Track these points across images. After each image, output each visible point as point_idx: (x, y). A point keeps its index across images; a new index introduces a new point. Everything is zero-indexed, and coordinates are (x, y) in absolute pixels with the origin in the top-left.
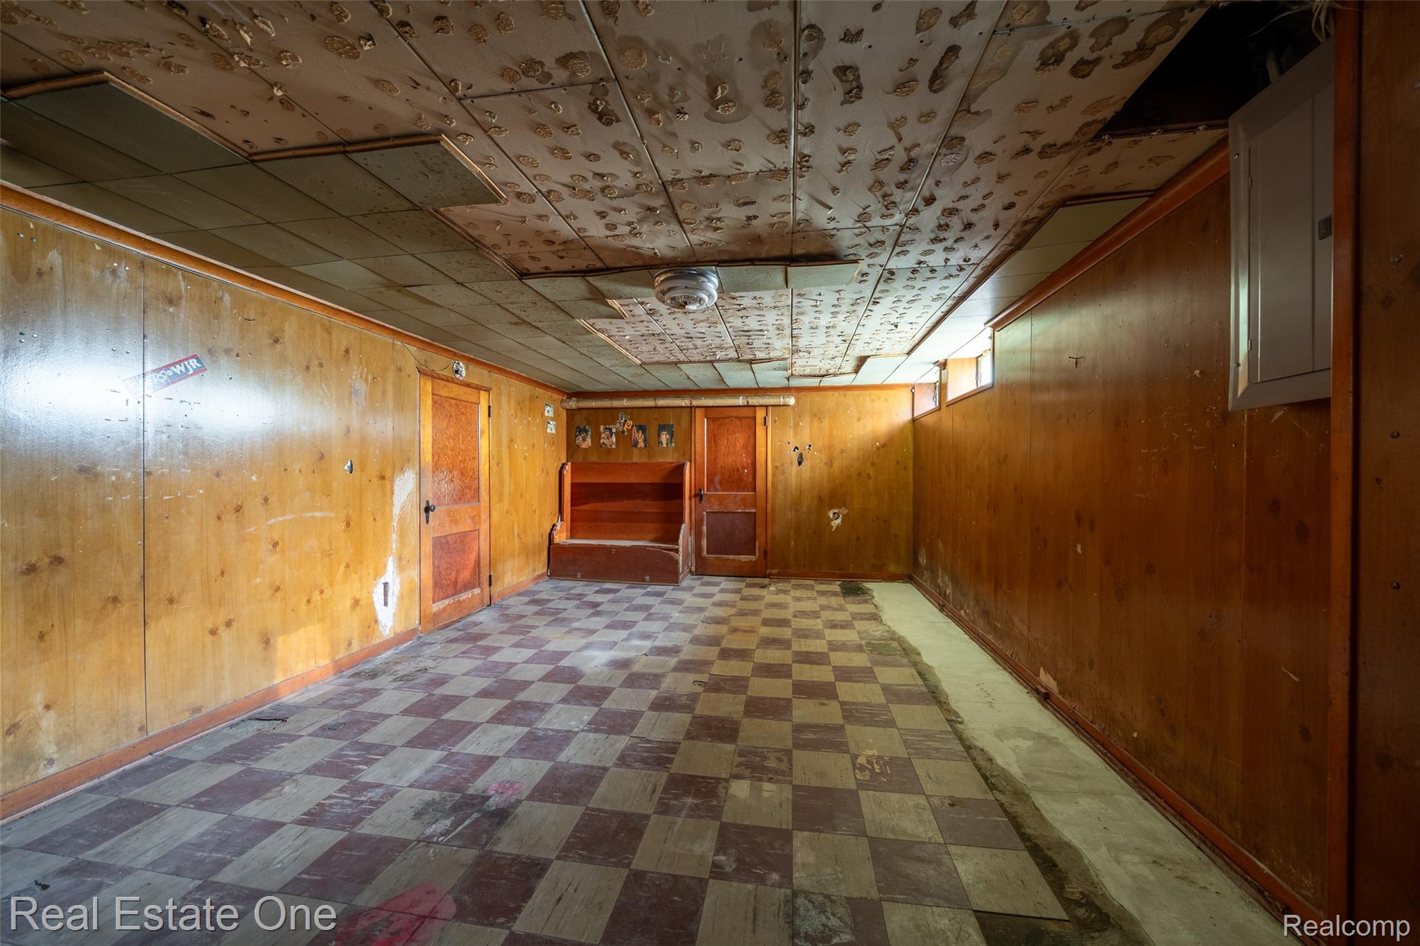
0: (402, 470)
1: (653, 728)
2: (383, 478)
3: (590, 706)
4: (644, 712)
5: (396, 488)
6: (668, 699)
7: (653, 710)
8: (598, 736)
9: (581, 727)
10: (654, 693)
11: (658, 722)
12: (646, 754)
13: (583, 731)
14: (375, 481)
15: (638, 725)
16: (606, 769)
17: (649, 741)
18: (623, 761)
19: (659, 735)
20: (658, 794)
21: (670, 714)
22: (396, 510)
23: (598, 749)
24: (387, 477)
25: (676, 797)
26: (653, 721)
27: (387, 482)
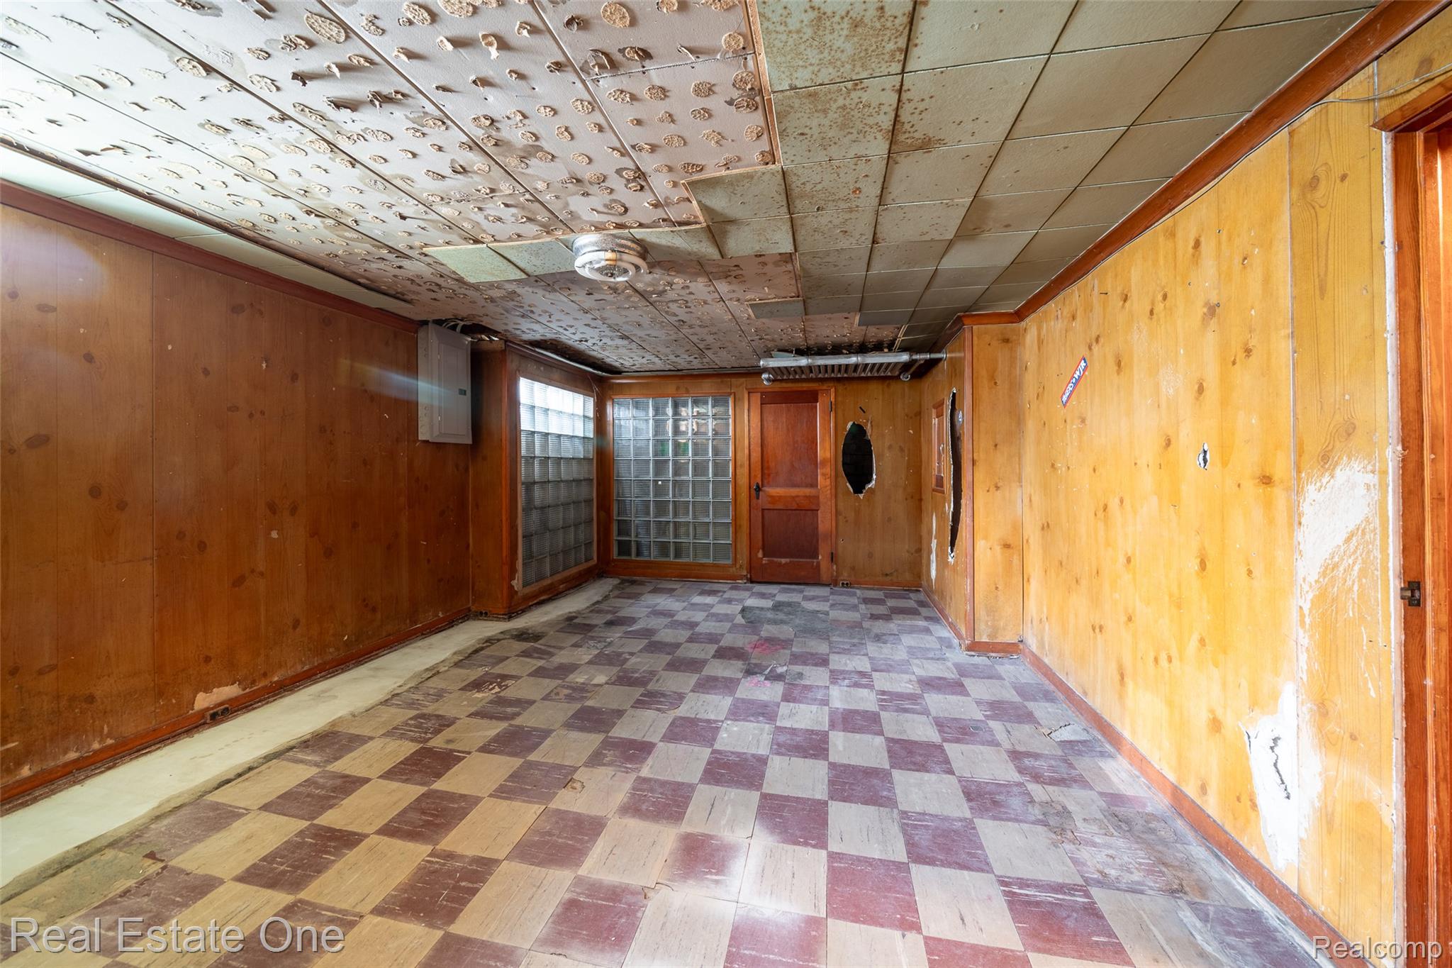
0: (1326, 460)
1: (654, 722)
2: (1266, 480)
3: (726, 752)
4: (660, 741)
5: (1306, 508)
6: (630, 759)
7: (651, 743)
8: (706, 717)
9: (725, 725)
10: (645, 772)
11: (647, 728)
12: (662, 700)
13: (722, 722)
14: (1251, 489)
15: (667, 725)
16: (693, 691)
17: (658, 710)
18: (681, 697)
19: (649, 714)
20: (655, 679)
21: (632, 737)
22: (1309, 568)
23: (702, 705)
24: (1276, 478)
25: (644, 677)
26: (652, 729)
27: (1279, 494)
